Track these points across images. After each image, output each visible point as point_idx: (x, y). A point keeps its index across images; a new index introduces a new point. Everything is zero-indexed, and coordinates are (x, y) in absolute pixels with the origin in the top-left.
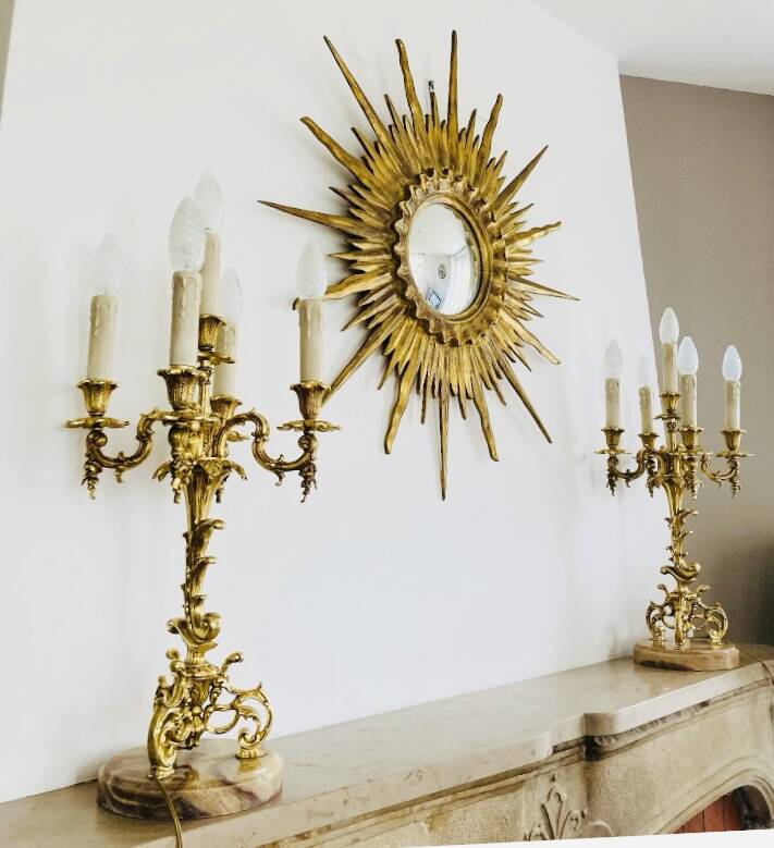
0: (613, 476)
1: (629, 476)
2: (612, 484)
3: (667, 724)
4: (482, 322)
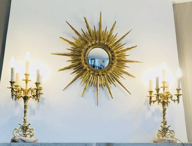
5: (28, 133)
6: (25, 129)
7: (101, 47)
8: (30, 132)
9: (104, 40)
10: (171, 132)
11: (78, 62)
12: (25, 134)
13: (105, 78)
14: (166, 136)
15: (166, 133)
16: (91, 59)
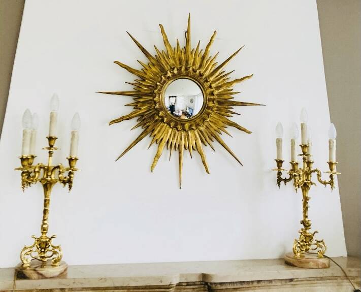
0: (279, 180)
1: (286, 180)
2: (279, 183)
3: (260, 285)
4: (200, 121)
5: (48, 254)
6: (44, 246)
7: (189, 78)
8: (53, 254)
9: (194, 64)
10: (319, 244)
11: (146, 107)
12: (43, 255)
13: (195, 135)
14: (310, 251)
15: (309, 245)
16: (170, 97)
